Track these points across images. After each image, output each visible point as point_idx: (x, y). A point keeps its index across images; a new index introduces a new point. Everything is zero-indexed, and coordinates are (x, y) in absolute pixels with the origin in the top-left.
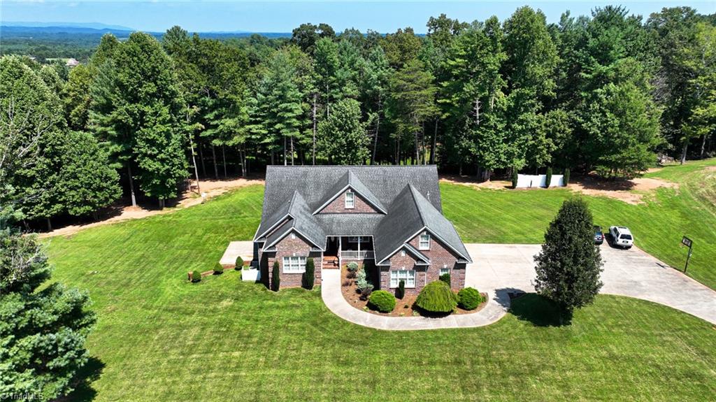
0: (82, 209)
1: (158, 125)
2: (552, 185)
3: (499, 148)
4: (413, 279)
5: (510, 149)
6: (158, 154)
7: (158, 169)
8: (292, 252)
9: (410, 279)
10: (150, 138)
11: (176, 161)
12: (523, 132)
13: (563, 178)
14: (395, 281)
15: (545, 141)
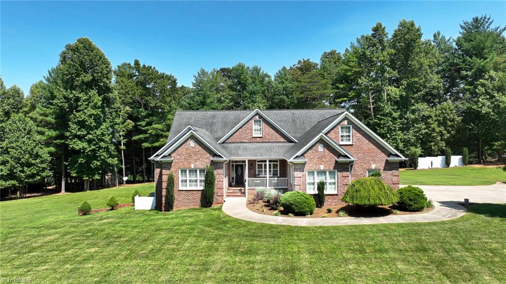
0: (8, 183)
1: (89, 109)
2: (452, 165)
3: (396, 135)
4: (334, 183)
5: (406, 137)
6: (87, 135)
7: (84, 149)
8: (189, 163)
9: (330, 184)
10: (80, 119)
11: (102, 144)
12: (415, 121)
13: (463, 158)
14: (312, 186)
15: (437, 130)
